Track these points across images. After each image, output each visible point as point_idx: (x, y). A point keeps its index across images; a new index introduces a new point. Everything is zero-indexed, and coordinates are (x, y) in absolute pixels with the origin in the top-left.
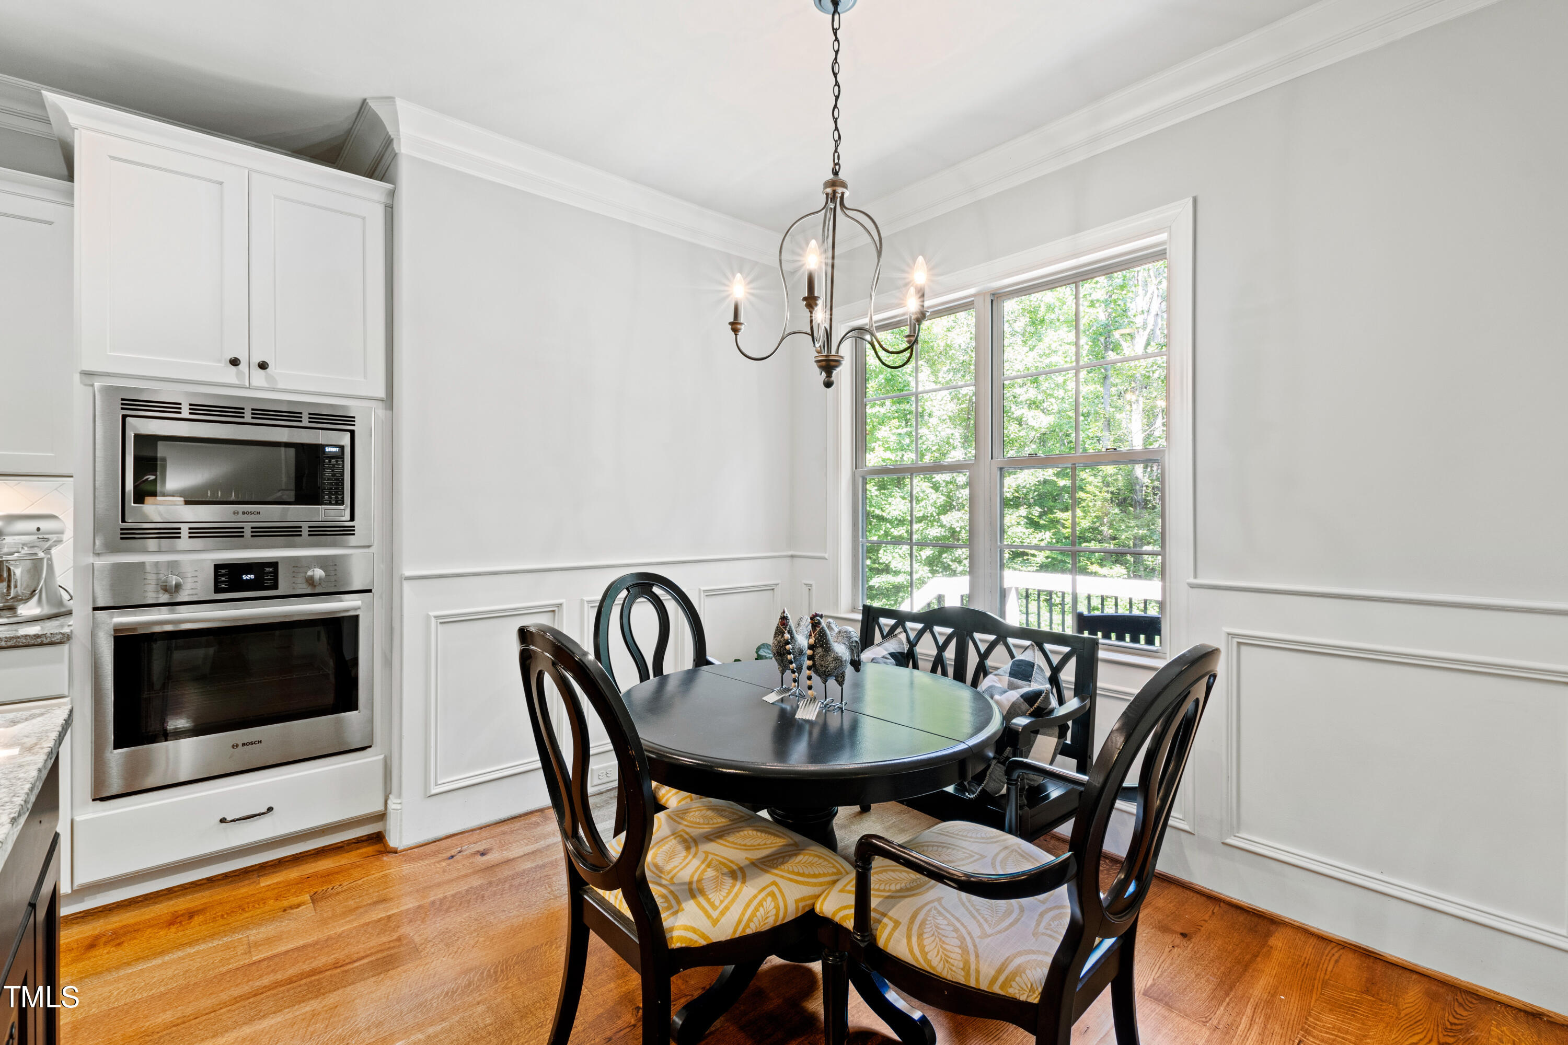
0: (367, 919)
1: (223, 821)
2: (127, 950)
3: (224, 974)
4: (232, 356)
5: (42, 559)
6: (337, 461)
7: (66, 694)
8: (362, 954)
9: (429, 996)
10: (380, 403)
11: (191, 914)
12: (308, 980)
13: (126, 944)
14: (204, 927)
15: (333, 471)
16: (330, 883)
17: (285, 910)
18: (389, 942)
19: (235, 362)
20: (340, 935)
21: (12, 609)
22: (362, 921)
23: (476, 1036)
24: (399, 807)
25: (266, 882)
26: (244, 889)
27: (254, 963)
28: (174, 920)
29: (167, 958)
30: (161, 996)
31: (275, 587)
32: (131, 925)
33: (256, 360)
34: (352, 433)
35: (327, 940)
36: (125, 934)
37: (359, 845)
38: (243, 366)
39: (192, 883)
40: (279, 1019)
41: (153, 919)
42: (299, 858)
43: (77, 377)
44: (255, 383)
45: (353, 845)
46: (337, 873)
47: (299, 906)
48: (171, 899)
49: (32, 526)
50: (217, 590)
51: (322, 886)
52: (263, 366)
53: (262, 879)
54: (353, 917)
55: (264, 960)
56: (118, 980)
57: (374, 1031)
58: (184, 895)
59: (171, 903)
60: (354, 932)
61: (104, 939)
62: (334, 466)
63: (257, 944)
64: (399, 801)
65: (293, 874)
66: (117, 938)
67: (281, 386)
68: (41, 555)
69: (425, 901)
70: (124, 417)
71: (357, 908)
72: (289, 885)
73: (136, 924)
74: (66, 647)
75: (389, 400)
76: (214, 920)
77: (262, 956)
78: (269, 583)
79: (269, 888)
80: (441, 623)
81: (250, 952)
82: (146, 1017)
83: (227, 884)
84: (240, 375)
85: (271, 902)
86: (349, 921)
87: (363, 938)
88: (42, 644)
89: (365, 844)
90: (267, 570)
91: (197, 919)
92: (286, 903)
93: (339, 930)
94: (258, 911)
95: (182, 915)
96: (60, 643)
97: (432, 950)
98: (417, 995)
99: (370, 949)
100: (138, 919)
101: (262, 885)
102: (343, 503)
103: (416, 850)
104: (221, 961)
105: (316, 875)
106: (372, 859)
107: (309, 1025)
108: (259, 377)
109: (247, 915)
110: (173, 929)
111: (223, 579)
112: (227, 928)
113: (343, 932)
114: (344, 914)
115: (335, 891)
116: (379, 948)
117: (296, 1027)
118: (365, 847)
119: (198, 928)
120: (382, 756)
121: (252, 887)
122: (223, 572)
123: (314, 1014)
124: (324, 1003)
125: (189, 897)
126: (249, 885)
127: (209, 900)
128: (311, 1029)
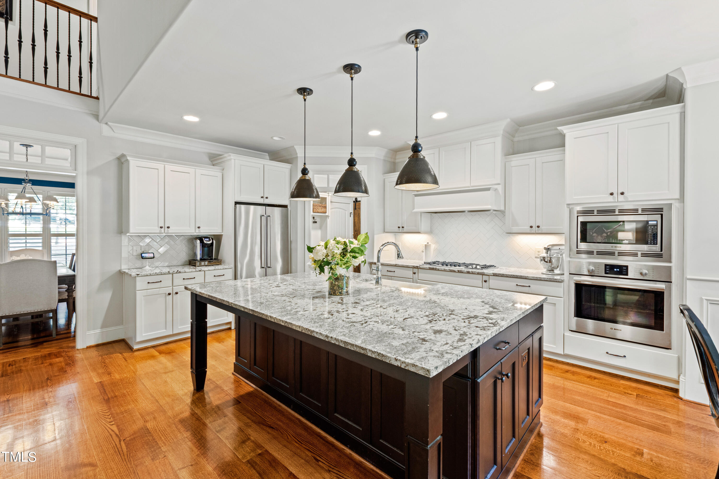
0: (655, 412)
1: (607, 353)
2: (574, 377)
3: (598, 398)
4: (611, 192)
5: (560, 257)
6: (654, 227)
7: (562, 297)
8: (647, 420)
9: (666, 447)
10: (677, 201)
11: (595, 378)
12: (623, 415)
13: (575, 376)
14: (597, 383)
15: (652, 231)
16: (647, 394)
17: (625, 393)
18: (660, 424)
19: (612, 194)
20: (641, 411)
21: (553, 270)
22: (653, 412)
23: (678, 470)
24: (684, 380)
25: (622, 382)
26: (614, 380)
27: (608, 401)
28: (589, 377)
29: (584, 385)
30: (579, 392)
31: (627, 274)
32: (578, 372)
33: (620, 191)
34: (662, 215)
35: (636, 409)
36: (576, 373)
37: (666, 389)
38: (615, 195)
39: (598, 370)
40: (609, 418)
41: (585, 374)
42: (638, 381)
43: (566, 206)
44: (619, 200)
45: (663, 388)
46: (651, 393)
47: (631, 394)
48: (591, 371)
49: (558, 247)
50: (606, 273)
51: (643, 393)
52: (622, 194)
53: (621, 381)
54: (649, 409)
55: (611, 402)
56: (570, 383)
57: (638, 441)
58: (595, 372)
59: (591, 372)
60: (647, 413)
61: (570, 372)
62: (653, 229)
63: (611, 397)
64: (684, 378)
65: (634, 385)
66: (574, 373)
67: (630, 200)
68: (560, 256)
69: (685, 422)
70: (578, 216)
71: (653, 407)
72: (630, 387)
73: (580, 373)
74: (562, 284)
75: (682, 198)
76: (601, 383)
77: (611, 400)
78: (624, 273)
79: (623, 384)
80: (710, 303)
81: (608, 397)
82: (574, 394)
83: (609, 376)
84: (614, 198)
85: (622, 388)
86: (647, 409)
87: (650, 416)
88: (556, 282)
89: (669, 390)
90: (624, 268)
91: (596, 380)
92: (626, 391)
93: (642, 409)
94: (616, 389)
95: (593, 377)
96: (561, 282)
97: (678, 437)
98: (661, 444)
99: (651, 421)
100: (580, 372)
101: (621, 382)
102: (657, 244)
103: (693, 404)
104: (598, 394)
105: (642, 389)
106: (669, 396)
107: (617, 425)
108: (621, 198)
109: (612, 387)
110: (589, 379)
111: (608, 269)
112: (604, 387)
113: (643, 410)
114: (647, 406)
115: (647, 398)
116: (655, 423)
117: (613, 423)
118: (668, 391)
119: (596, 383)
120: (677, 355)
121: (617, 381)
122: (608, 267)
123: (620, 424)
124: (625, 423)
125: (596, 374)
126: (616, 380)
127: (602, 377)
128: (617, 426)
